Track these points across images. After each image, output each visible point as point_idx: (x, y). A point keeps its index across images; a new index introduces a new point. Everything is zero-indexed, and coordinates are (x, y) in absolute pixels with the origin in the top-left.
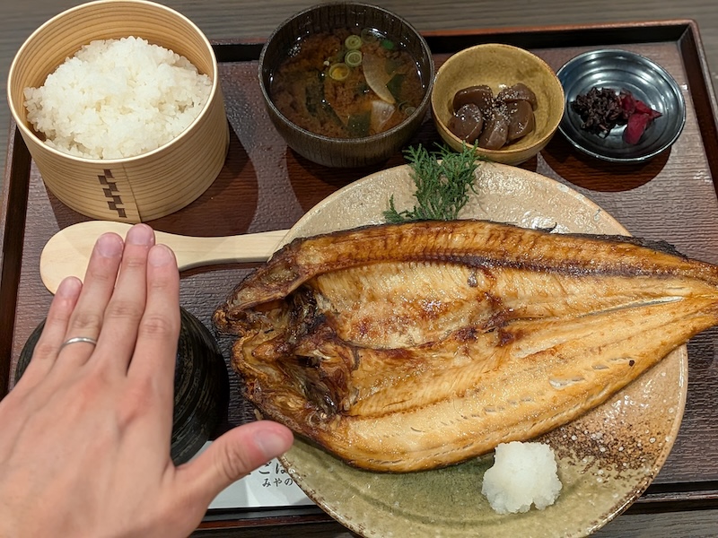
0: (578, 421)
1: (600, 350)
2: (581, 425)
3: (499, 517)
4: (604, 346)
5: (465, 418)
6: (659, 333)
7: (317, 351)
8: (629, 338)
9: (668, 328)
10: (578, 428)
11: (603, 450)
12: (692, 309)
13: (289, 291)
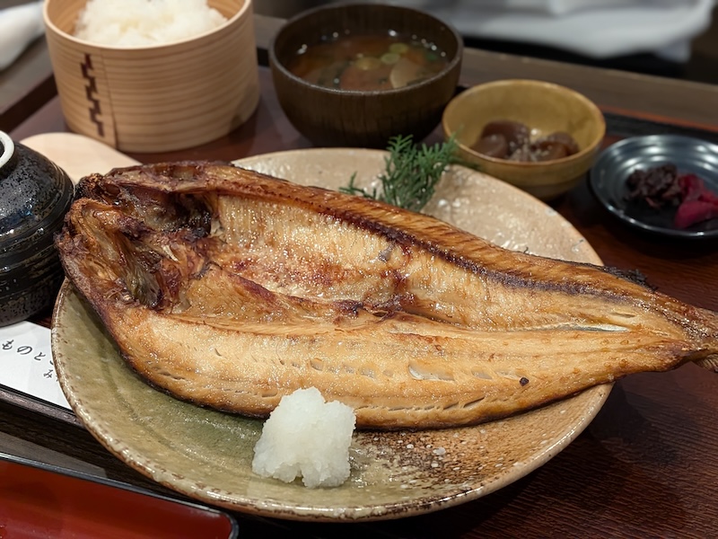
0: (428, 434)
1: (492, 356)
2: (427, 438)
3: (253, 475)
4: (500, 355)
5: (282, 363)
6: (577, 360)
7: (168, 246)
8: (536, 356)
9: (592, 356)
10: (423, 439)
11: (435, 465)
12: (633, 343)
13: (177, 188)
